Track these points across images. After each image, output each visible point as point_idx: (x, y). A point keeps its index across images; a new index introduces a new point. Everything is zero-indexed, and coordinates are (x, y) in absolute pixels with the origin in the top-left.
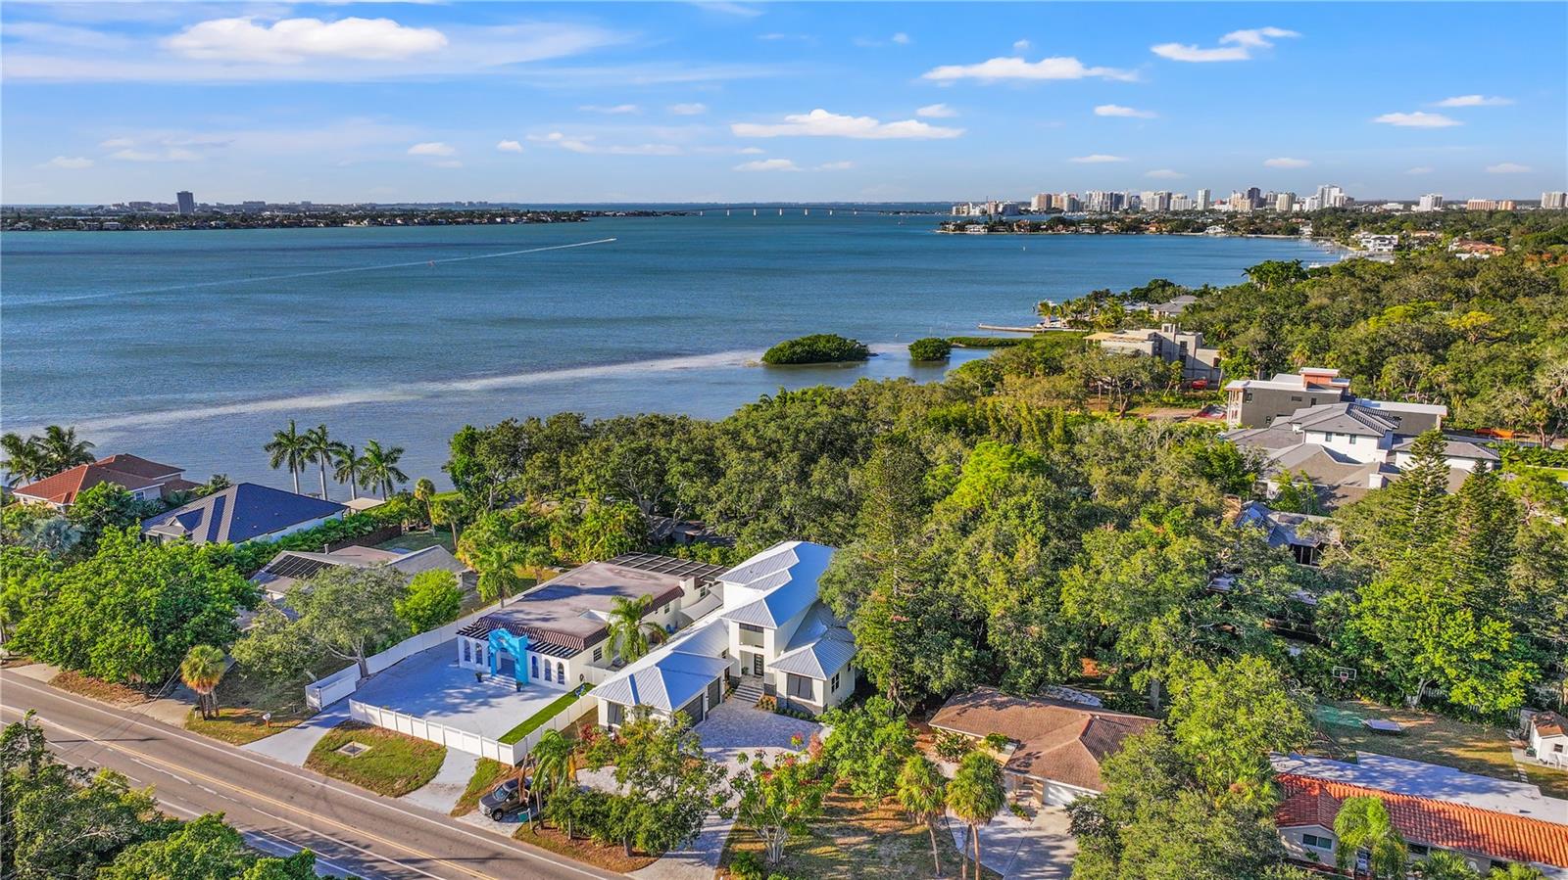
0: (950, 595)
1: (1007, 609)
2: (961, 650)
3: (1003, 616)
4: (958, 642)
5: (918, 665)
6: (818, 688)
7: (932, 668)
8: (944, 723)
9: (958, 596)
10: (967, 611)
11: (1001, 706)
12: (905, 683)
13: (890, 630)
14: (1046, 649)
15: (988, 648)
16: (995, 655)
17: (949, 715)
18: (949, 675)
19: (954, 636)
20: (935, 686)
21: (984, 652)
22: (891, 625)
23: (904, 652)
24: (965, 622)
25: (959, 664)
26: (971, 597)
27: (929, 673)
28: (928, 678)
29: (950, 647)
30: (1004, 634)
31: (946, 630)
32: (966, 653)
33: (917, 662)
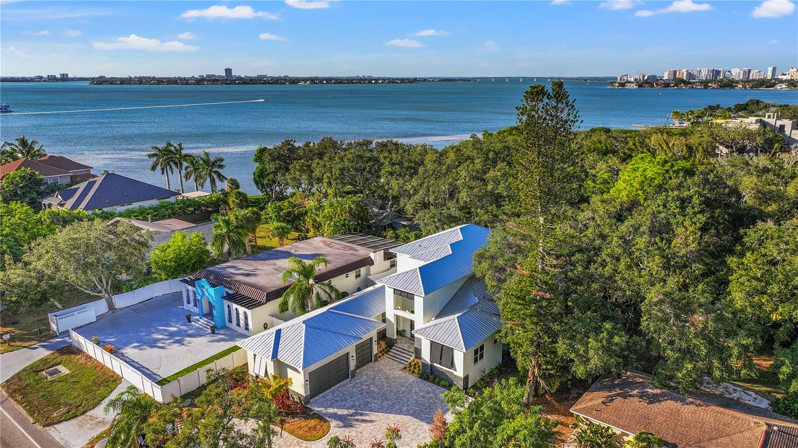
0: (601, 276)
1: (666, 295)
2: (611, 336)
3: (661, 302)
4: (608, 325)
5: (561, 347)
6: (459, 358)
7: (576, 352)
8: (587, 411)
9: (610, 278)
10: (619, 293)
11: (654, 399)
12: (547, 362)
13: (533, 307)
14: (711, 343)
15: (640, 333)
16: (649, 342)
17: (595, 402)
18: (595, 361)
19: (605, 318)
20: (580, 371)
21: (636, 338)
22: (534, 301)
23: (548, 331)
24: (617, 305)
25: (607, 350)
26: (624, 279)
27: (572, 356)
28: (572, 361)
29: (598, 330)
30: (662, 321)
31: (595, 311)
32: (616, 339)
33: (560, 343)
